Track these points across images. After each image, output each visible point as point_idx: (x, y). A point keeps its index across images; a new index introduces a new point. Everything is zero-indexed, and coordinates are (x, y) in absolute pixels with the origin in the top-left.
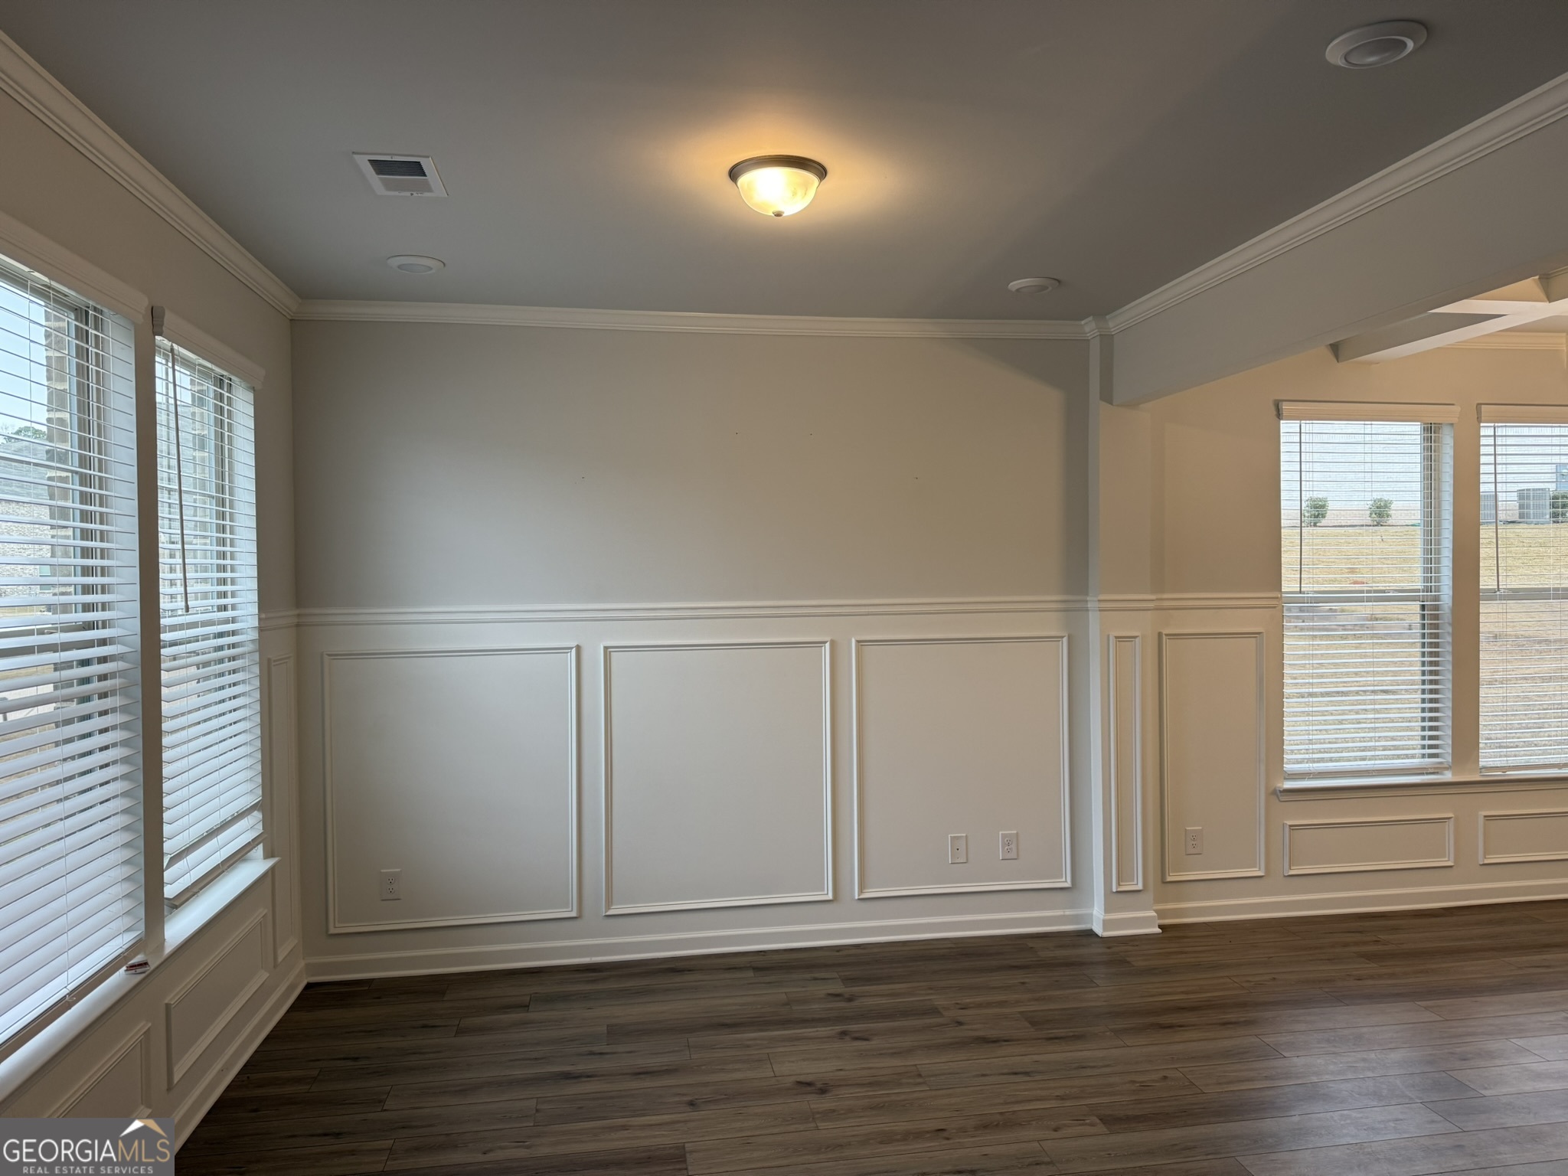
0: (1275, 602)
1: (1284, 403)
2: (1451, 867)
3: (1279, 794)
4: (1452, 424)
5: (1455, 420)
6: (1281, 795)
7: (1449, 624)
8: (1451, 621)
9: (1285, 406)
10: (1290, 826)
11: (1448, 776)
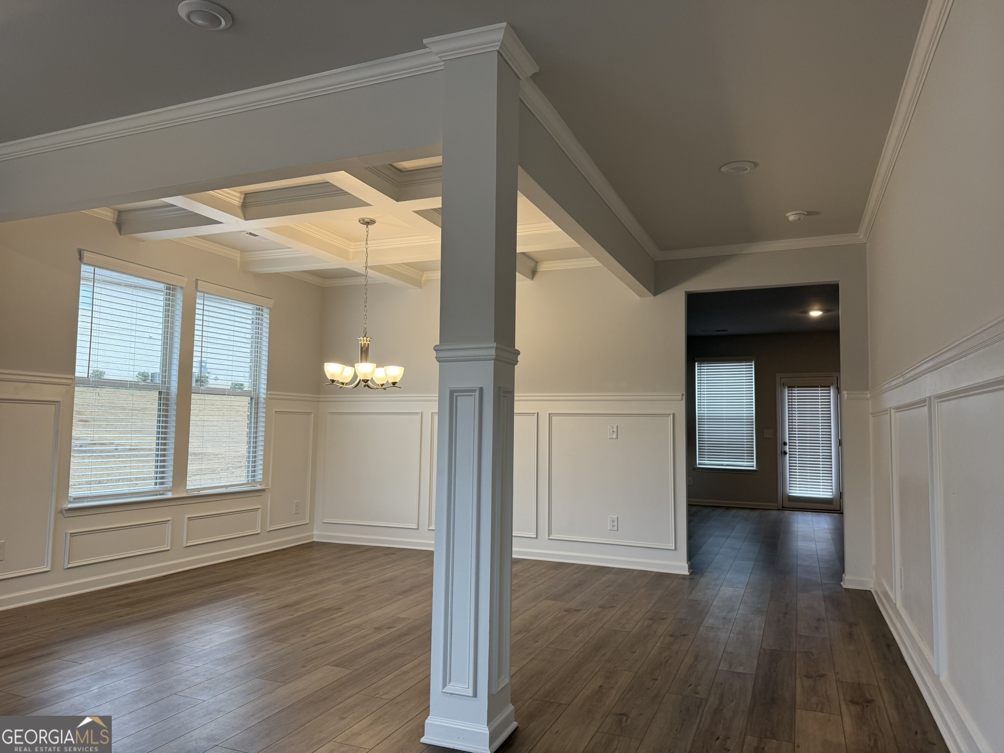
0: (70, 381)
1: (85, 251)
2: (168, 550)
3: (64, 512)
4: (182, 288)
5: (184, 286)
6: (66, 513)
7: (175, 404)
8: (176, 402)
9: (86, 254)
10: (71, 534)
11: (169, 495)
